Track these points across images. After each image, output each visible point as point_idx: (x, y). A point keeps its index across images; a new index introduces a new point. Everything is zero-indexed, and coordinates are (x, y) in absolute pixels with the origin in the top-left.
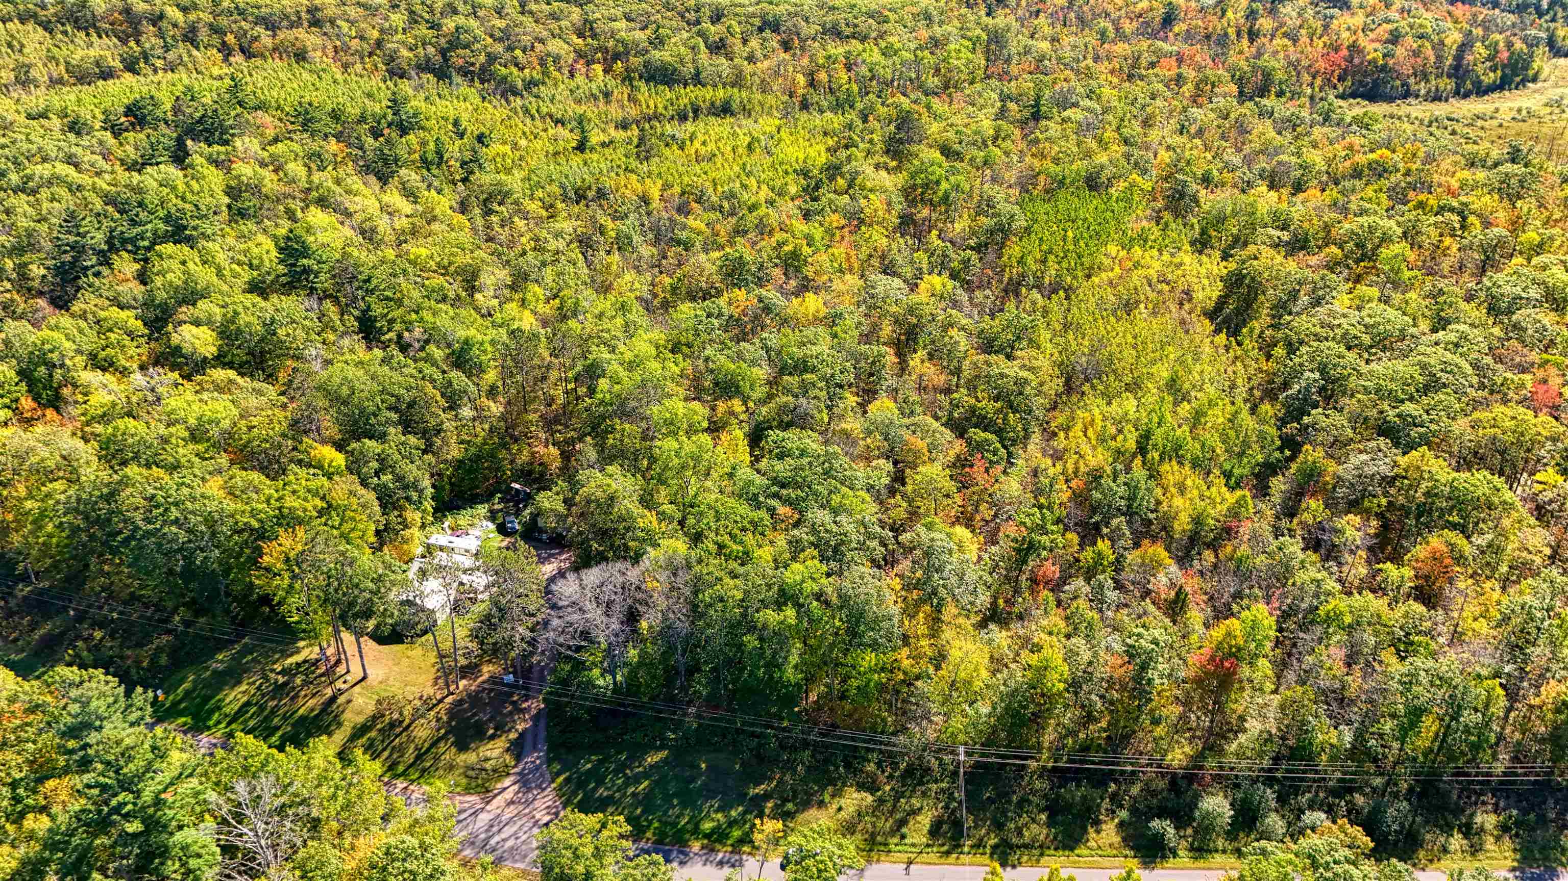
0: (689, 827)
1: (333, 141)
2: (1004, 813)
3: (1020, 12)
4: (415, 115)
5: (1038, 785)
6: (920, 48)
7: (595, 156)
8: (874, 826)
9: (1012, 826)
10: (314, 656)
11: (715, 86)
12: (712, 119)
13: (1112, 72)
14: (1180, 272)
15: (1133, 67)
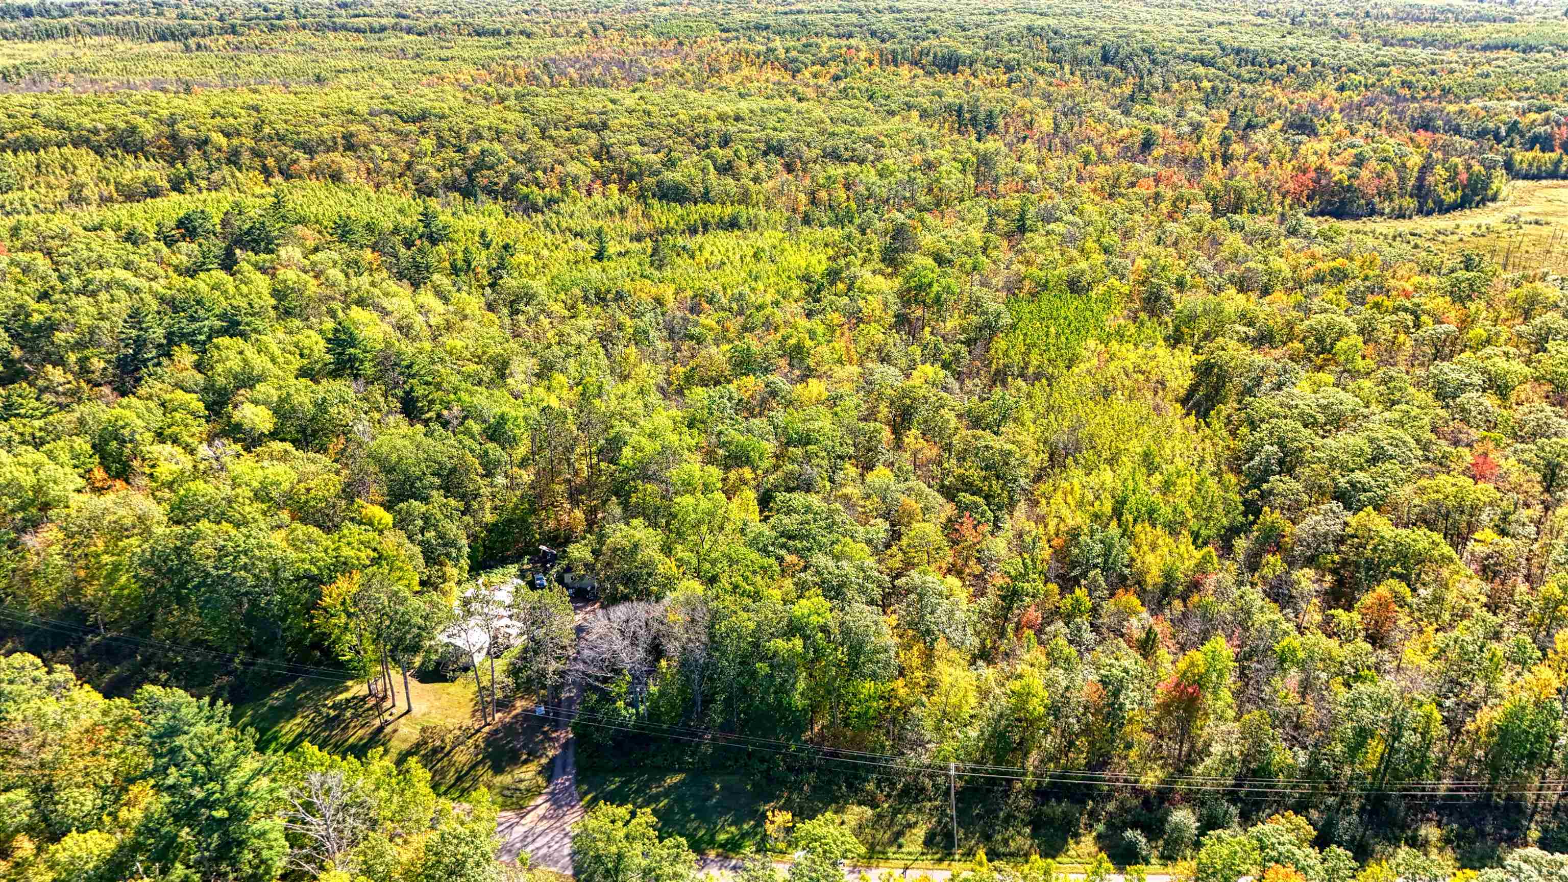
0: (706, 838)
1: (369, 251)
2: (992, 826)
3: (1008, 139)
4: (444, 228)
5: (1022, 803)
6: (914, 170)
7: (613, 264)
8: (874, 837)
9: (999, 837)
10: (362, 693)
11: (723, 203)
12: (721, 233)
13: (1095, 190)
14: (1153, 364)
15: (1114, 187)
